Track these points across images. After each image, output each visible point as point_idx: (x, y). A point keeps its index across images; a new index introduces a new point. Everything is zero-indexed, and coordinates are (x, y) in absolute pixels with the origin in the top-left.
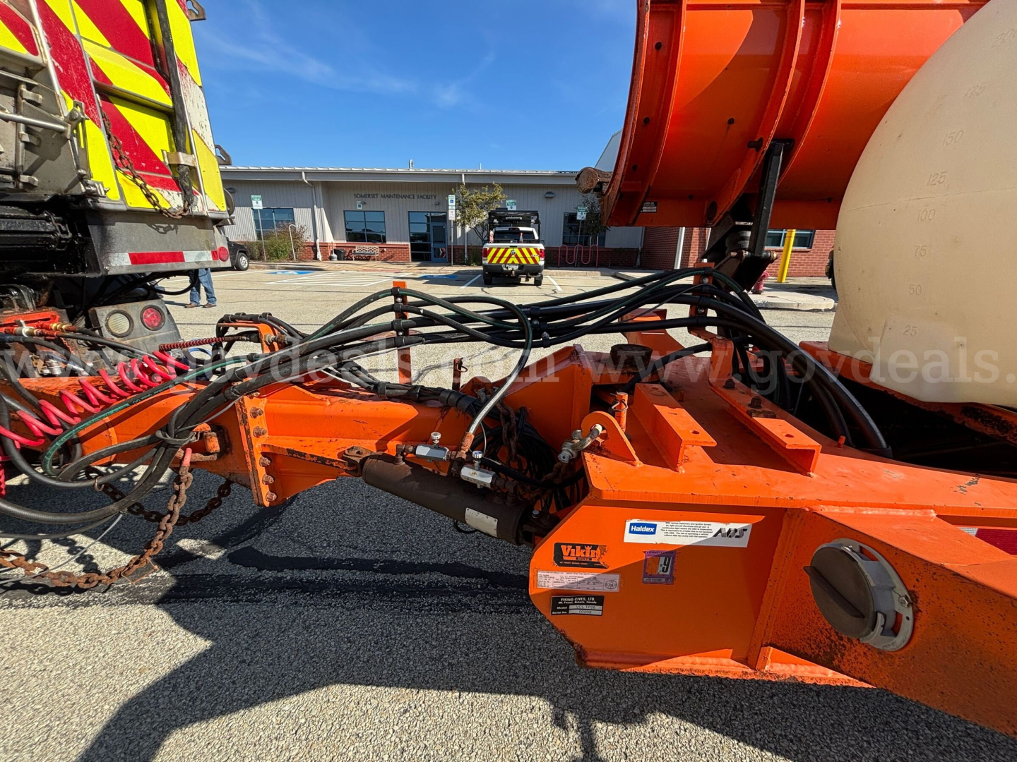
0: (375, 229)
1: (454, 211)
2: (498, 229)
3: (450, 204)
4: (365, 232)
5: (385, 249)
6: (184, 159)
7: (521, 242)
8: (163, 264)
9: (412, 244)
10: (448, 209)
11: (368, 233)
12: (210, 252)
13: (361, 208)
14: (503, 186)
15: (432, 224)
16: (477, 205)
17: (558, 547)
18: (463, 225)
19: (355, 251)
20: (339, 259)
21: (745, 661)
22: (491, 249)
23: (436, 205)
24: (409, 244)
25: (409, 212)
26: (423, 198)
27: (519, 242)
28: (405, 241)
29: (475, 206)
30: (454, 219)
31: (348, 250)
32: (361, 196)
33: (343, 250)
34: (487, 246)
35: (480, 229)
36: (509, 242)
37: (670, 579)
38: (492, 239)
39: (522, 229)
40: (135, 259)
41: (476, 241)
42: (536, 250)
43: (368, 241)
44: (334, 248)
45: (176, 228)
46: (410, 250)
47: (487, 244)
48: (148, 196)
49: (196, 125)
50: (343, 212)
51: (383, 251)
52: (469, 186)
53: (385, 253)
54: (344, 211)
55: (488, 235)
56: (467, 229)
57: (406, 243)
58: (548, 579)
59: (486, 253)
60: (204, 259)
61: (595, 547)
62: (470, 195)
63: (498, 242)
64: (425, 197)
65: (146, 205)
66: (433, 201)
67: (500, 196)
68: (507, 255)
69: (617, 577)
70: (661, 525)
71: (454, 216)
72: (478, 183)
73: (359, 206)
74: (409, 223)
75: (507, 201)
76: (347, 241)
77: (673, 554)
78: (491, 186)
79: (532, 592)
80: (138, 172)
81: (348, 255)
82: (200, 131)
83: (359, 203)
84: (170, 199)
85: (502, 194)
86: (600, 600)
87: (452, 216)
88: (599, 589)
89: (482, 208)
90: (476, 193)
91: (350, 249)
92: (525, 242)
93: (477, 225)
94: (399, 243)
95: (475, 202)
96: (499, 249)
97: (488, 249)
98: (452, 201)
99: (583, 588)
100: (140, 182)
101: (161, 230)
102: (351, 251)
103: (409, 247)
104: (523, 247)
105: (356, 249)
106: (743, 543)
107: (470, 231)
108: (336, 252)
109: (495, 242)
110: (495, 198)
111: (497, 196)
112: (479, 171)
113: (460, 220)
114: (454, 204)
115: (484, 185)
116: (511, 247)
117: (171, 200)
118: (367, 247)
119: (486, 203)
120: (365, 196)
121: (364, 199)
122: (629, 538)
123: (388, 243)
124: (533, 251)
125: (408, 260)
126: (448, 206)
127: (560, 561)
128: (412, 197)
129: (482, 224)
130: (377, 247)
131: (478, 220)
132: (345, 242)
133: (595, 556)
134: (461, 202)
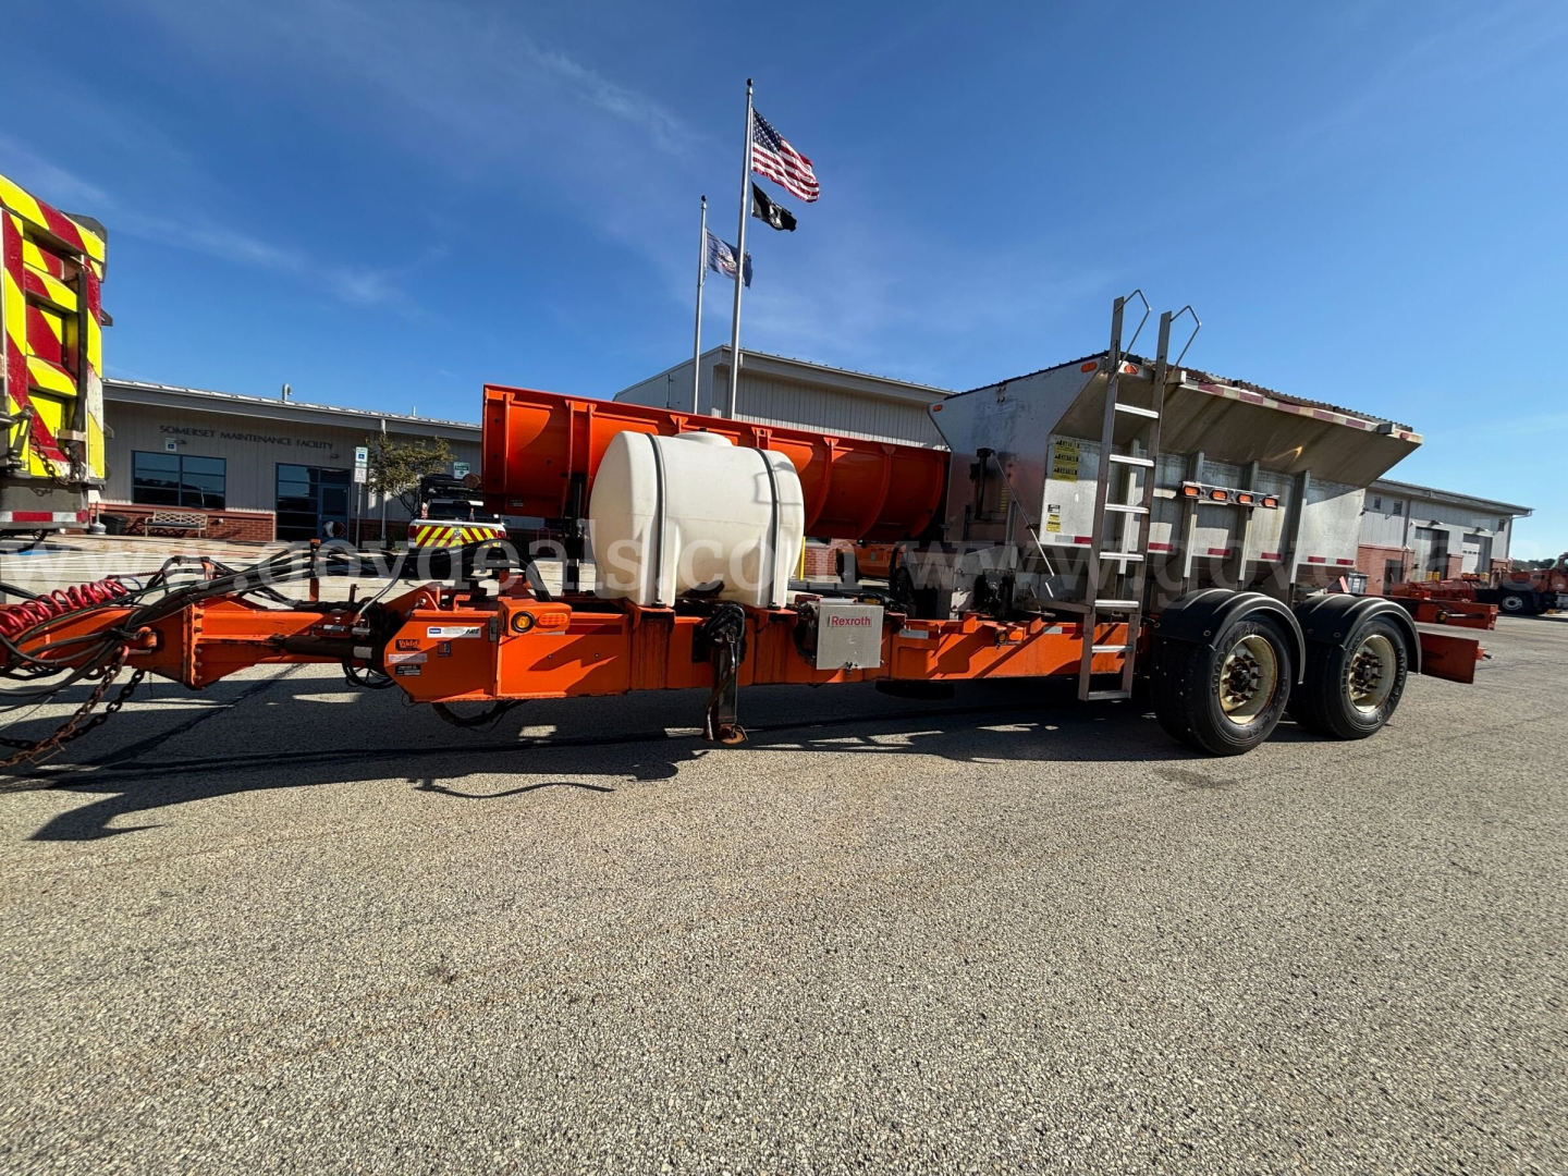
0: (205, 487)
1: (365, 471)
2: (435, 501)
3: (357, 459)
4: (179, 490)
5: (221, 520)
6: (76, 435)
7: (471, 521)
8: (36, 522)
9: (279, 516)
10: (354, 467)
11: (184, 490)
12: (75, 514)
13: (175, 450)
14: (451, 442)
15: (322, 487)
16: (407, 464)
17: (397, 642)
18: (381, 492)
19: (150, 520)
20: (108, 532)
21: (490, 694)
22: (422, 527)
23: (331, 457)
24: (274, 513)
25: (278, 464)
26: (307, 445)
27: (467, 520)
28: (269, 509)
29: (402, 465)
30: (364, 481)
31: (133, 518)
32: (177, 431)
33: (122, 517)
34: (417, 523)
35: (410, 499)
36: (453, 518)
37: (450, 654)
38: (425, 514)
39: (473, 503)
40: (16, 517)
41: (401, 514)
42: (492, 531)
43: (183, 505)
44: (99, 512)
45: (51, 492)
46: (274, 523)
47: (417, 520)
48: (46, 467)
49: (92, 409)
50: (130, 454)
51: (217, 523)
52: (391, 436)
53: (220, 527)
54: (134, 452)
55: (420, 508)
56: (387, 496)
57: (267, 512)
58: (395, 658)
59: (415, 532)
60: (69, 520)
61: (414, 641)
62: (395, 450)
63: (435, 518)
64: (312, 444)
65: (44, 474)
66: (328, 452)
67: (445, 456)
68: (447, 536)
69: (425, 655)
70: (443, 629)
71: (365, 477)
72: (407, 433)
73: (171, 446)
74: (277, 481)
75: (456, 464)
76: (136, 500)
77: (450, 642)
78: (430, 441)
79: (386, 665)
80: (42, 448)
81: (134, 526)
82: (94, 414)
83: (169, 440)
84: (61, 468)
85: (448, 452)
86: (419, 667)
87: (360, 476)
88: (418, 661)
89: (413, 469)
90: (406, 448)
91: (138, 516)
92: (476, 521)
93: (404, 493)
94: (255, 512)
95: (403, 460)
96: (434, 528)
97: (418, 526)
98: (362, 456)
99: (410, 661)
100: (43, 457)
101: (40, 493)
102: (141, 520)
103: (274, 518)
104: (473, 527)
105: (154, 517)
106: (479, 635)
107: (391, 501)
108: (103, 519)
109: (429, 518)
110: (435, 458)
111: (440, 456)
112: (411, 418)
113: (375, 485)
114: (365, 460)
115: (421, 438)
116: (454, 525)
117: (63, 469)
118: (181, 514)
119: (421, 463)
120: (186, 432)
121: (182, 436)
122: (430, 636)
123: (228, 510)
124: (487, 531)
125: (271, 540)
126: (355, 462)
127: (399, 649)
128: (285, 442)
129: (412, 492)
130: (204, 515)
131: (409, 485)
132: (130, 503)
133: (415, 645)
134: (379, 458)
